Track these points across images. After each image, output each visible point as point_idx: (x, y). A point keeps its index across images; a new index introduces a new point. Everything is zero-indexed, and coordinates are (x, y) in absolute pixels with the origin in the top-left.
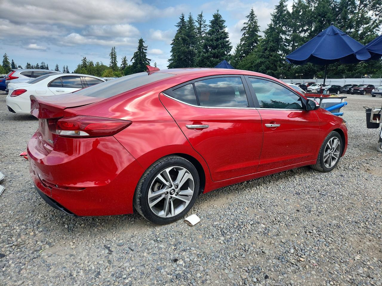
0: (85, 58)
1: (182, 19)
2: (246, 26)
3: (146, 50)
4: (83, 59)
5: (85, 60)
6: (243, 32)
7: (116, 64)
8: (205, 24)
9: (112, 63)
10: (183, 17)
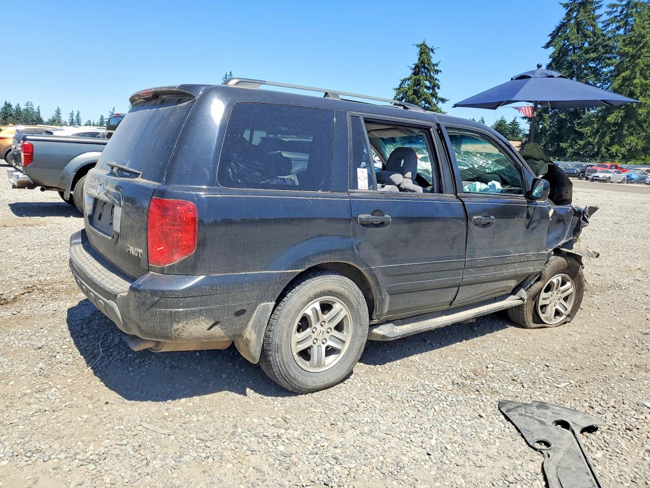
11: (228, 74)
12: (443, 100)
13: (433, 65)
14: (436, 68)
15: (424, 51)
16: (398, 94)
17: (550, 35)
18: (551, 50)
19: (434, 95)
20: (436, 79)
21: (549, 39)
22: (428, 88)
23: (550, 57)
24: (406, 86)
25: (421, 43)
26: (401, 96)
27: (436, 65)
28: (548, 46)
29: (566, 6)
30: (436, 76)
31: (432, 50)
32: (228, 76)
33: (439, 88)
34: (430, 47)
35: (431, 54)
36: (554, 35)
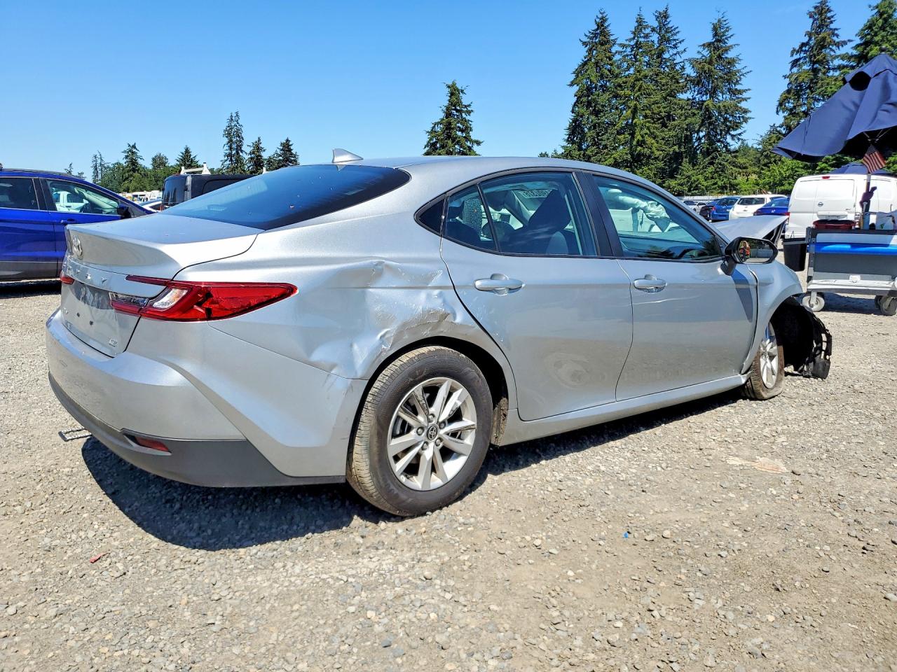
0: (134, 147)
1: (601, 25)
2: (806, 39)
3: (469, 112)
4: (126, 148)
5: (133, 153)
6: (796, 57)
7: (239, 160)
8: (675, 37)
9: (230, 155)
10: (603, 20)
11: (234, 115)
12: (478, 143)
13: (466, 106)
14: (469, 109)
15: (454, 92)
16: (431, 139)
17: (574, 73)
18: (576, 88)
19: (467, 138)
20: (469, 120)
21: (573, 76)
22: (462, 131)
23: (576, 96)
24: (438, 129)
25: (450, 83)
26: (434, 140)
27: (469, 106)
28: (572, 84)
29: (585, 44)
30: (468, 118)
31: (462, 91)
32: (233, 118)
33: (471, 130)
34: (460, 88)
35: (461, 94)
36: (578, 73)
